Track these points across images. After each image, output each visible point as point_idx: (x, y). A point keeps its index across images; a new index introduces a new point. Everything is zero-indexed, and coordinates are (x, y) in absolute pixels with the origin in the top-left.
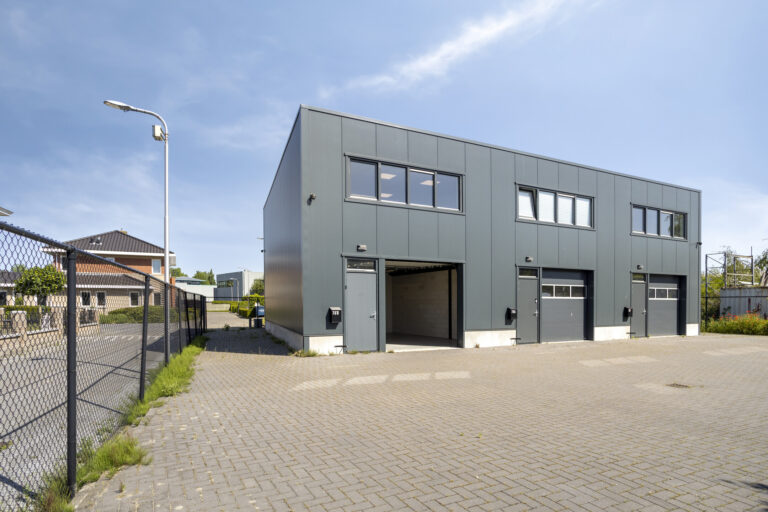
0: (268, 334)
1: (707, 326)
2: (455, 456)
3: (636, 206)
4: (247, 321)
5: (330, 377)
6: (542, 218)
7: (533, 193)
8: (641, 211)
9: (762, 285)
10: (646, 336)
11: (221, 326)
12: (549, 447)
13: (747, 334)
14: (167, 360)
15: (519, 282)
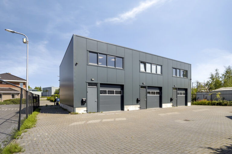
0: (61, 107)
1: (193, 103)
2: (125, 144)
3: (174, 68)
4: (54, 103)
5: (83, 121)
6: (147, 71)
7: (145, 64)
8: (175, 70)
9: (207, 91)
10: (177, 106)
11: (45, 105)
12: (153, 140)
13: (203, 105)
14: (27, 116)
15: (141, 90)
